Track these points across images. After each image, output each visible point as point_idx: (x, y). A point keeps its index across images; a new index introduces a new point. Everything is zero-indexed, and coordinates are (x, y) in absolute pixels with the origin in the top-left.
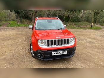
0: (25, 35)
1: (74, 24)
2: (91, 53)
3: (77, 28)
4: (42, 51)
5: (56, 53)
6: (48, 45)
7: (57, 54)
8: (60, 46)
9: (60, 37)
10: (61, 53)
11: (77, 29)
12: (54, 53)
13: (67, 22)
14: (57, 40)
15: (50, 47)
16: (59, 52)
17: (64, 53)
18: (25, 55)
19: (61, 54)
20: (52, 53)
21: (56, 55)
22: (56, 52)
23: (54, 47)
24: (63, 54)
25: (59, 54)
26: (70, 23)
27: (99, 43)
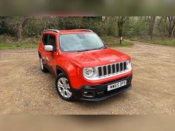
0: (20, 65)
2: (144, 80)
4: (92, 87)
7: (115, 88)
8: (116, 74)
10: (119, 85)
12: (111, 87)
14: (111, 65)
15: (104, 78)
16: (117, 84)
17: (123, 85)
18: (47, 100)
20: (108, 86)
22: (113, 85)
23: (108, 77)
25: (117, 87)
27: (143, 65)
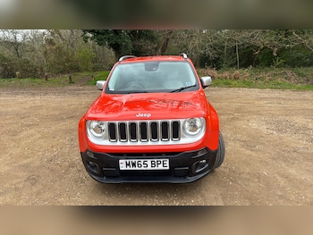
1: (289, 73)
3: (299, 85)
5: (134, 165)
6: (112, 136)
7: (137, 168)
8: (150, 143)
9: (149, 115)
10: (147, 165)
11: (299, 89)
12: (128, 165)
13: (269, 65)
14: (138, 122)
15: (119, 143)
16: (142, 161)
17: (160, 167)
19: (149, 168)
20: (120, 161)
21: (131, 168)
22: (133, 161)
23: (129, 144)
24: (156, 168)
25: (143, 168)
26: (277, 71)
